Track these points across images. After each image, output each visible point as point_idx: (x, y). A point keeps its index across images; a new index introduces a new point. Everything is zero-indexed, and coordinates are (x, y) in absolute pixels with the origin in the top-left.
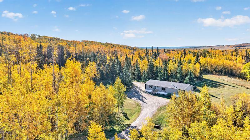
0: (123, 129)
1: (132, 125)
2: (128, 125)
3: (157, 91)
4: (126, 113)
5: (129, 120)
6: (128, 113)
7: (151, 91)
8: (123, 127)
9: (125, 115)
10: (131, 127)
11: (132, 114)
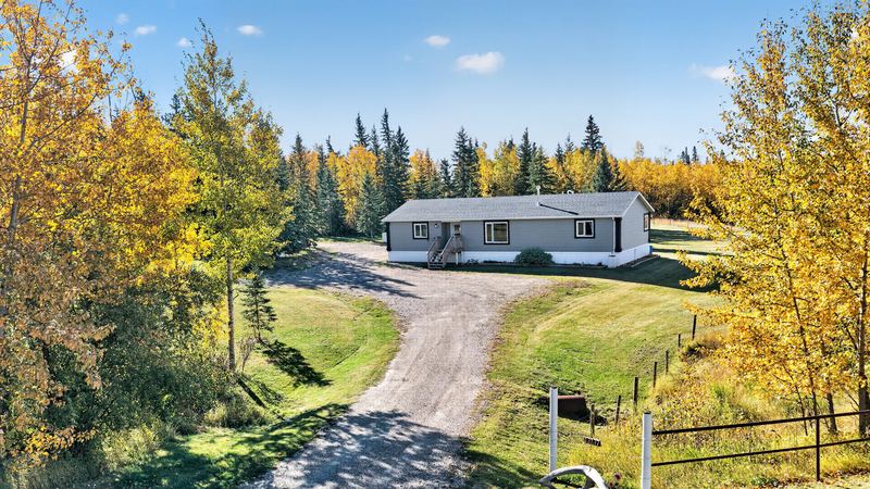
0: (282, 448)
1: (358, 410)
2: (325, 414)
3: (460, 251)
4: (291, 350)
5: (326, 383)
6: (306, 347)
7: (422, 256)
8: (284, 431)
9: (285, 362)
10: (352, 420)
11: (338, 353)
